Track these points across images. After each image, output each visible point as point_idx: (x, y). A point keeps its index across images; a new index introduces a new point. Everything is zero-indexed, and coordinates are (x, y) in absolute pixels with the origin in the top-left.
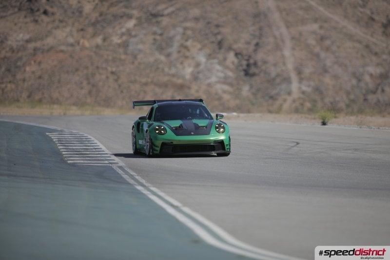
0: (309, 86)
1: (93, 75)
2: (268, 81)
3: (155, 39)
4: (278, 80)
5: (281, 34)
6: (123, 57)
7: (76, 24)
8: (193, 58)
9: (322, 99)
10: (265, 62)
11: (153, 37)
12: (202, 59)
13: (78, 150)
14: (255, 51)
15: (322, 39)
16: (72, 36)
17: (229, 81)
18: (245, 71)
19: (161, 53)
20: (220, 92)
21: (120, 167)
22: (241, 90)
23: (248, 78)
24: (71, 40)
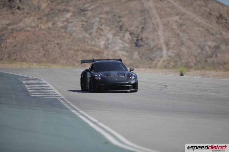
0: (173, 53)
1: (46, 45)
2: (149, 50)
3: (83, 24)
4: (155, 49)
5: (157, 22)
6: (64, 34)
7: (37, 15)
8: (105, 36)
9: (180, 60)
10: (147, 38)
11: (81, 23)
12: (110, 36)
13: (38, 89)
14: (142, 31)
15: (181, 25)
16: (34, 22)
17: (126, 49)
18: (136, 43)
19: (86, 33)
20: (121, 55)
21: (62, 99)
22: (133, 54)
23: (137, 47)
24: (34, 25)
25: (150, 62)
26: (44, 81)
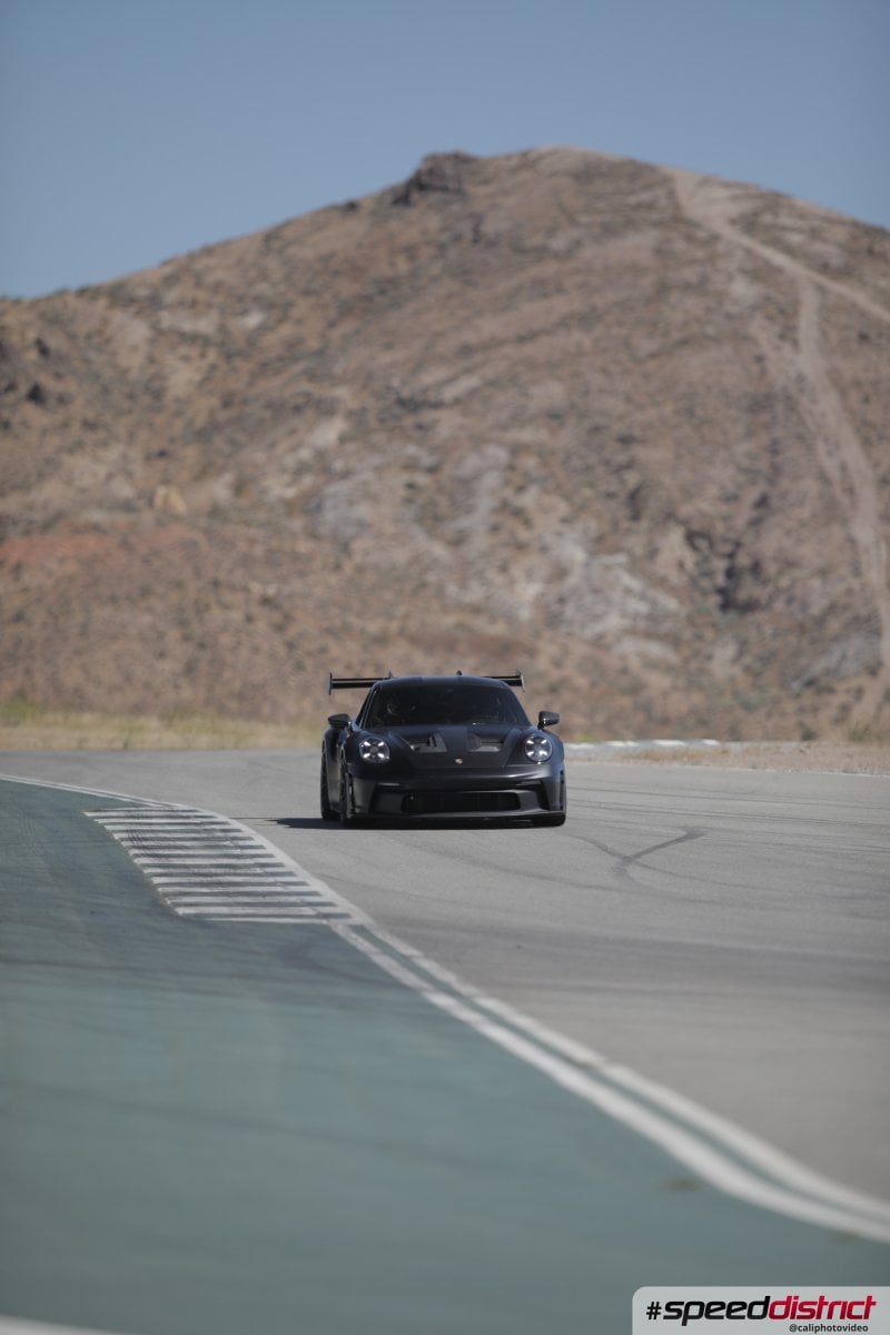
1: (201, 609)
2: (802, 628)
3: (411, 486)
4: (834, 626)
5: (844, 468)
6: (304, 546)
7: (143, 435)
8: (544, 550)
10: (789, 564)
11: (405, 477)
12: (574, 552)
13: (204, 871)
14: (755, 523)
16: (129, 475)
17: (666, 627)
18: (721, 591)
19: (432, 534)
20: (635, 664)
21: (361, 930)
22: (710, 657)
23: (732, 615)
24: (124, 490)
25: (808, 698)
26: (235, 825)
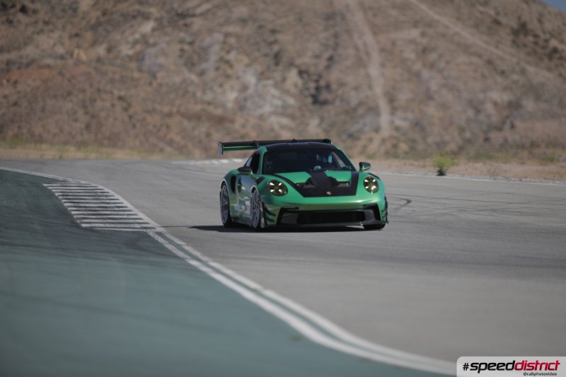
0: (405, 119)
1: (93, 101)
2: (347, 112)
3: (182, 50)
4: (361, 111)
5: (365, 44)
6: (136, 75)
7: (69, 27)
8: (238, 78)
9: (424, 138)
10: (342, 84)
11: (179, 46)
12: (251, 79)
14: (328, 67)
15: (425, 51)
16: (63, 44)
17: (289, 111)
18: (313, 96)
19: (190, 71)
20: (276, 127)
21: (160, 234)
22: (307, 125)
23: (317, 107)
24: (60, 50)
25: (349, 142)
